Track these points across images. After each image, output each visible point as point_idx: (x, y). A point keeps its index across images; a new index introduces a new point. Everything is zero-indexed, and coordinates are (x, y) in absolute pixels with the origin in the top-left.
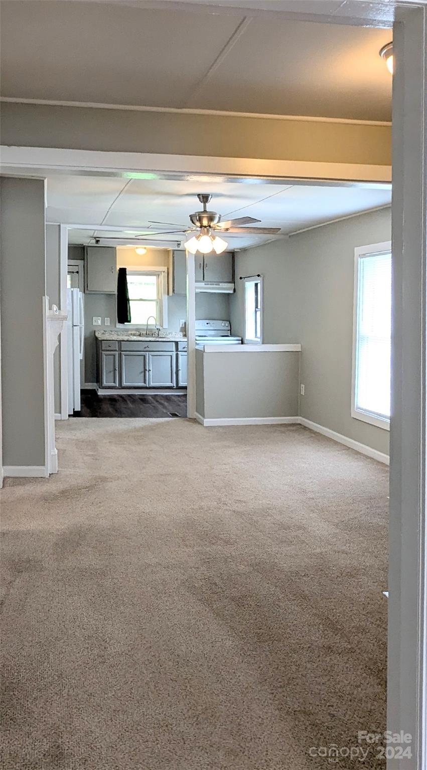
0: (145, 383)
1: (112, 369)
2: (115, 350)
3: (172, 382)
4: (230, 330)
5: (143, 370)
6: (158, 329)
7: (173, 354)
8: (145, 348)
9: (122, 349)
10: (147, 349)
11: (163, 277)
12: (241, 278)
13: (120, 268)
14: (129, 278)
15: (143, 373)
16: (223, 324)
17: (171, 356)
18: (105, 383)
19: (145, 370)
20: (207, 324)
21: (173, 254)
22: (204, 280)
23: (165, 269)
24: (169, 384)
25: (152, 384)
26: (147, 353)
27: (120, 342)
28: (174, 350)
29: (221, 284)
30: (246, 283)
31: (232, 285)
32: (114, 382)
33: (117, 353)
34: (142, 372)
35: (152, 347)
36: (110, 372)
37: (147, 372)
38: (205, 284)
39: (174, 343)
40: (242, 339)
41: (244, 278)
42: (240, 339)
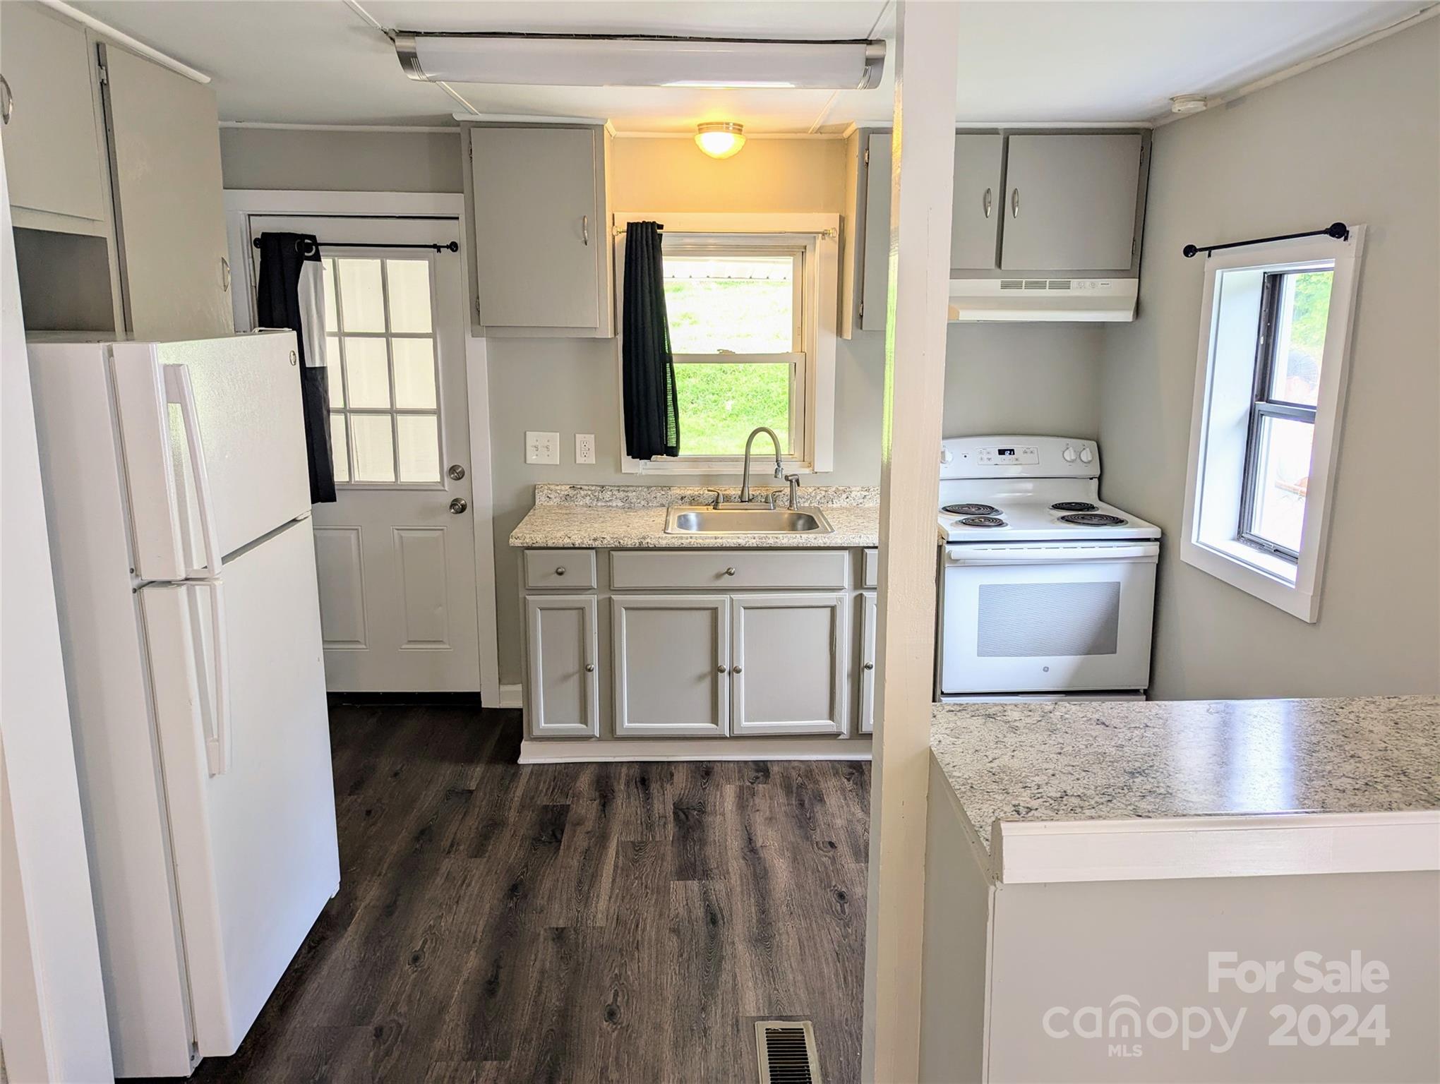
0: (715, 719)
1: (572, 665)
2: (586, 589)
3: (831, 717)
4: (1100, 478)
5: (704, 666)
6: (794, 481)
7: (841, 600)
8: (719, 576)
9: (618, 583)
10: (726, 582)
11: (822, 255)
12: (1190, 251)
13: (632, 227)
14: (674, 270)
15: (706, 685)
16: (1070, 455)
17: (833, 609)
18: (543, 725)
19: (716, 670)
20: (1002, 452)
21: (866, 148)
22: (999, 264)
23: (828, 221)
24: (822, 724)
25: (746, 725)
26: (726, 598)
27: (606, 554)
28: (847, 581)
29: (1074, 282)
30: (1218, 272)
31: (1127, 287)
32: (584, 719)
33: (594, 599)
34: (701, 678)
35: (750, 571)
36: (566, 677)
37: (724, 679)
38: (1004, 286)
39: (846, 554)
40: (1163, 533)
41: (1210, 249)
42: (1153, 532)
